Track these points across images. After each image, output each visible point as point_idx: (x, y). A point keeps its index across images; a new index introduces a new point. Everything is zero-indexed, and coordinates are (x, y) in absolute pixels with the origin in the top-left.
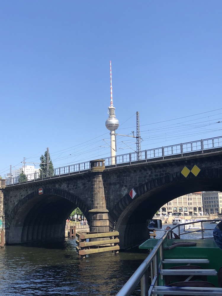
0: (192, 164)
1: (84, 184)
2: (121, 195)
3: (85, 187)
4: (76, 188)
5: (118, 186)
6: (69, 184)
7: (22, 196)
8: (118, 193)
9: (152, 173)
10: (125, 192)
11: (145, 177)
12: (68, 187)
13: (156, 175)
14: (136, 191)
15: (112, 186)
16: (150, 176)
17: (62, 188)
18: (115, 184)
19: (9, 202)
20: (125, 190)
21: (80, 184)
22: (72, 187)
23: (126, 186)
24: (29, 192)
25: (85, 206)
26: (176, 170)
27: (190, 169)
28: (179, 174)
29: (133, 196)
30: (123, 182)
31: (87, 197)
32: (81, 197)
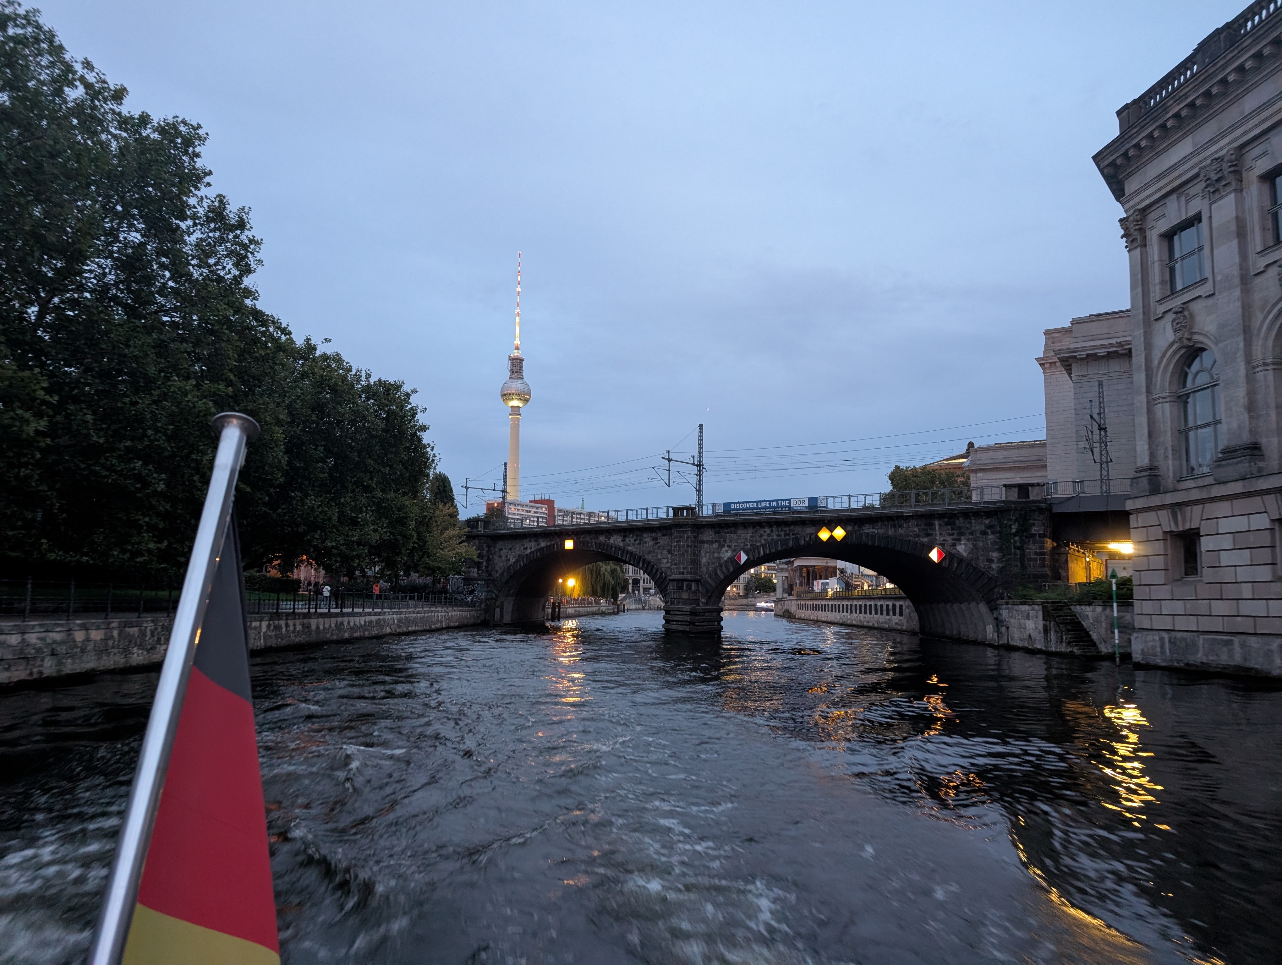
0: (833, 524)
1: (655, 539)
2: (719, 558)
3: (656, 543)
4: (639, 544)
5: (715, 546)
6: (625, 537)
7: (526, 549)
8: (716, 555)
9: (772, 531)
10: (726, 554)
11: (761, 536)
12: (623, 541)
13: (778, 535)
14: (747, 554)
15: (706, 546)
16: (769, 535)
17: (612, 541)
18: (711, 542)
19: (496, 557)
20: (727, 551)
21: (647, 539)
22: (632, 540)
23: (729, 546)
24: (543, 544)
25: (657, 570)
26: (809, 530)
27: (832, 532)
28: (813, 536)
29: (742, 562)
30: (725, 541)
31: (659, 557)
32: (649, 557)
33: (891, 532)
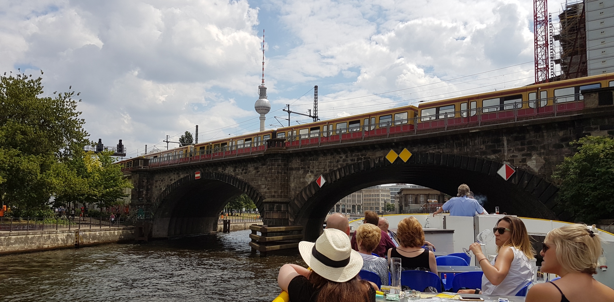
0: (400, 147)
1: (256, 168)
2: (304, 183)
3: (258, 172)
4: (246, 173)
5: (301, 172)
6: (236, 167)
7: (171, 180)
8: (302, 179)
9: (347, 157)
10: (310, 179)
11: (338, 161)
12: (235, 171)
13: (352, 160)
14: (326, 179)
15: (294, 172)
16: (344, 160)
17: (226, 172)
18: (298, 169)
20: (310, 176)
21: (251, 168)
22: (241, 171)
23: (312, 172)
24: (182, 176)
25: (257, 194)
26: (379, 154)
27: (399, 154)
28: (382, 159)
29: (322, 185)
30: (309, 168)
31: (260, 183)
32: (253, 184)
33: (456, 151)
